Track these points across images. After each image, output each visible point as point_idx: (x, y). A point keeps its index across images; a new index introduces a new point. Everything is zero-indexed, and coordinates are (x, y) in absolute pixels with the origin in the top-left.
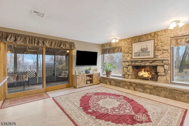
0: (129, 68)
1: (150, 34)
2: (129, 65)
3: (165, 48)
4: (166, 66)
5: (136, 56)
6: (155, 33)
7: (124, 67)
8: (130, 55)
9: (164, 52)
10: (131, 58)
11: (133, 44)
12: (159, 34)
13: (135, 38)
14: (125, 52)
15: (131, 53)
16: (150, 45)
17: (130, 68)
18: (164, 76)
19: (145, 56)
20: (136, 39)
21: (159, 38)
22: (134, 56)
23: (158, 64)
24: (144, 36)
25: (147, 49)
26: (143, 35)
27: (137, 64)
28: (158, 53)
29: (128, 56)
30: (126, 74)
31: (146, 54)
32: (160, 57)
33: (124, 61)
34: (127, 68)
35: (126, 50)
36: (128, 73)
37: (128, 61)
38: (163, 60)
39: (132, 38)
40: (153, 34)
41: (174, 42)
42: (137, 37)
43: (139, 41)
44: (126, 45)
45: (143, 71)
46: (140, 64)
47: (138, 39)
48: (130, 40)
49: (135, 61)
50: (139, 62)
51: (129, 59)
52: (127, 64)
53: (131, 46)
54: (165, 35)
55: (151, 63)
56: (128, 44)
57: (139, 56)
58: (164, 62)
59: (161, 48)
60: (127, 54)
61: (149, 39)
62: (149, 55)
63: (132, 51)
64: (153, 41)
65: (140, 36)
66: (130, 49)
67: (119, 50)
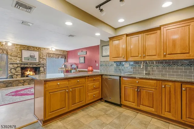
0: (17, 69)
1: (36, 48)
2: (18, 67)
3: (44, 57)
4: (45, 67)
5: (26, 60)
6: (39, 48)
7: (11, 69)
8: (19, 59)
9: (44, 59)
10: (21, 61)
11: (23, 51)
12: (41, 49)
13: (24, 46)
14: (12, 55)
15: (22, 57)
16: (36, 54)
17: (19, 69)
18: (44, 72)
19: (33, 60)
20: (25, 47)
21: (41, 51)
22: (24, 60)
24: (32, 47)
25: (34, 56)
26: (31, 46)
27: (26, 66)
28: (41, 60)
29: (17, 59)
30: (15, 74)
31: (34, 59)
32: (42, 62)
33: (12, 64)
34: (15, 69)
35: (14, 54)
36: (16, 74)
37: (17, 64)
38: (44, 64)
39: (21, 45)
40: (38, 48)
41: (48, 55)
42: (26, 46)
43: (28, 50)
44: (14, 49)
45: (29, 71)
46: (29, 66)
47: (28, 48)
48: (19, 46)
49: (24, 64)
50: (28, 64)
51: (18, 62)
52: (16, 66)
53: (19, 52)
54: (44, 51)
55: (37, 65)
56: (17, 49)
57: (28, 60)
58: (44, 65)
59: (42, 57)
60: (16, 58)
61: (36, 50)
62: (36, 60)
63: (22, 55)
64: (38, 52)
65: (29, 46)
66: (18, 54)
67: (5, 52)
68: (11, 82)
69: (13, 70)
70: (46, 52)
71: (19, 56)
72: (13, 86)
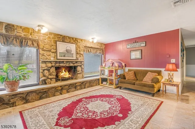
0: (51, 71)
1: (73, 38)
2: (52, 66)
3: (81, 53)
4: (82, 66)
5: (62, 56)
6: (76, 39)
7: (44, 70)
8: (53, 55)
9: (81, 55)
10: (56, 58)
11: (58, 42)
12: (78, 41)
13: (59, 36)
14: (45, 49)
15: (56, 52)
16: (72, 47)
18: (80, 73)
19: (70, 57)
20: (60, 38)
21: (78, 44)
22: (60, 56)
23: (79, 65)
24: (68, 38)
25: (71, 51)
26: (67, 36)
27: (62, 65)
28: (78, 56)
29: (50, 55)
30: (48, 78)
32: (79, 59)
33: (45, 62)
34: (49, 70)
35: (47, 47)
36: (50, 77)
37: (51, 62)
38: (81, 62)
39: (55, 34)
41: (85, 49)
42: (61, 35)
43: (63, 41)
44: (47, 40)
45: (63, 71)
46: (65, 65)
47: (64, 39)
48: (53, 36)
49: (60, 61)
50: (64, 62)
51: (52, 59)
52: (50, 65)
53: (53, 44)
54: (81, 43)
55: (74, 64)
56: (50, 39)
57: (64, 56)
58: (82, 63)
59: (79, 52)
60: (48, 53)
61: (72, 42)
62: (73, 57)
63: (56, 49)
64: (75, 45)
65: (65, 36)
66: (52, 47)
67: (35, 45)
68: (46, 91)
69: (46, 71)
70: (83, 44)
71: (53, 50)
72: (49, 97)
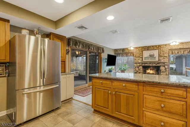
0: (140, 68)
1: (156, 46)
2: (140, 66)
3: (165, 55)
4: (166, 66)
5: (146, 60)
6: (159, 45)
7: (136, 67)
9: (165, 57)
10: (142, 61)
11: (144, 51)
12: (162, 47)
15: (142, 58)
16: (156, 53)
17: (141, 67)
18: (165, 72)
19: (153, 60)
20: (145, 48)
21: (161, 49)
22: (144, 60)
23: (162, 65)
24: (151, 47)
25: (154, 55)
26: (151, 46)
27: (146, 65)
28: (161, 58)
29: (139, 59)
31: (153, 58)
32: (162, 61)
33: (136, 63)
34: (138, 67)
35: (138, 55)
36: (139, 71)
37: (139, 63)
40: (158, 46)
41: (171, 52)
42: (146, 47)
43: (148, 50)
44: (137, 51)
45: (149, 70)
46: (149, 65)
47: (148, 48)
48: (141, 48)
49: (145, 63)
50: (148, 63)
51: (140, 61)
52: (139, 65)
53: (141, 53)
54: (165, 47)
55: (156, 64)
56: (139, 51)
57: (148, 59)
58: (165, 64)
59: (163, 55)
60: (138, 58)
61: (155, 49)
62: (155, 59)
63: (143, 56)
64: (158, 50)
65: (149, 46)
66: (140, 54)
67: (132, 55)
69: (136, 68)
70: (168, 48)
71: (141, 56)
